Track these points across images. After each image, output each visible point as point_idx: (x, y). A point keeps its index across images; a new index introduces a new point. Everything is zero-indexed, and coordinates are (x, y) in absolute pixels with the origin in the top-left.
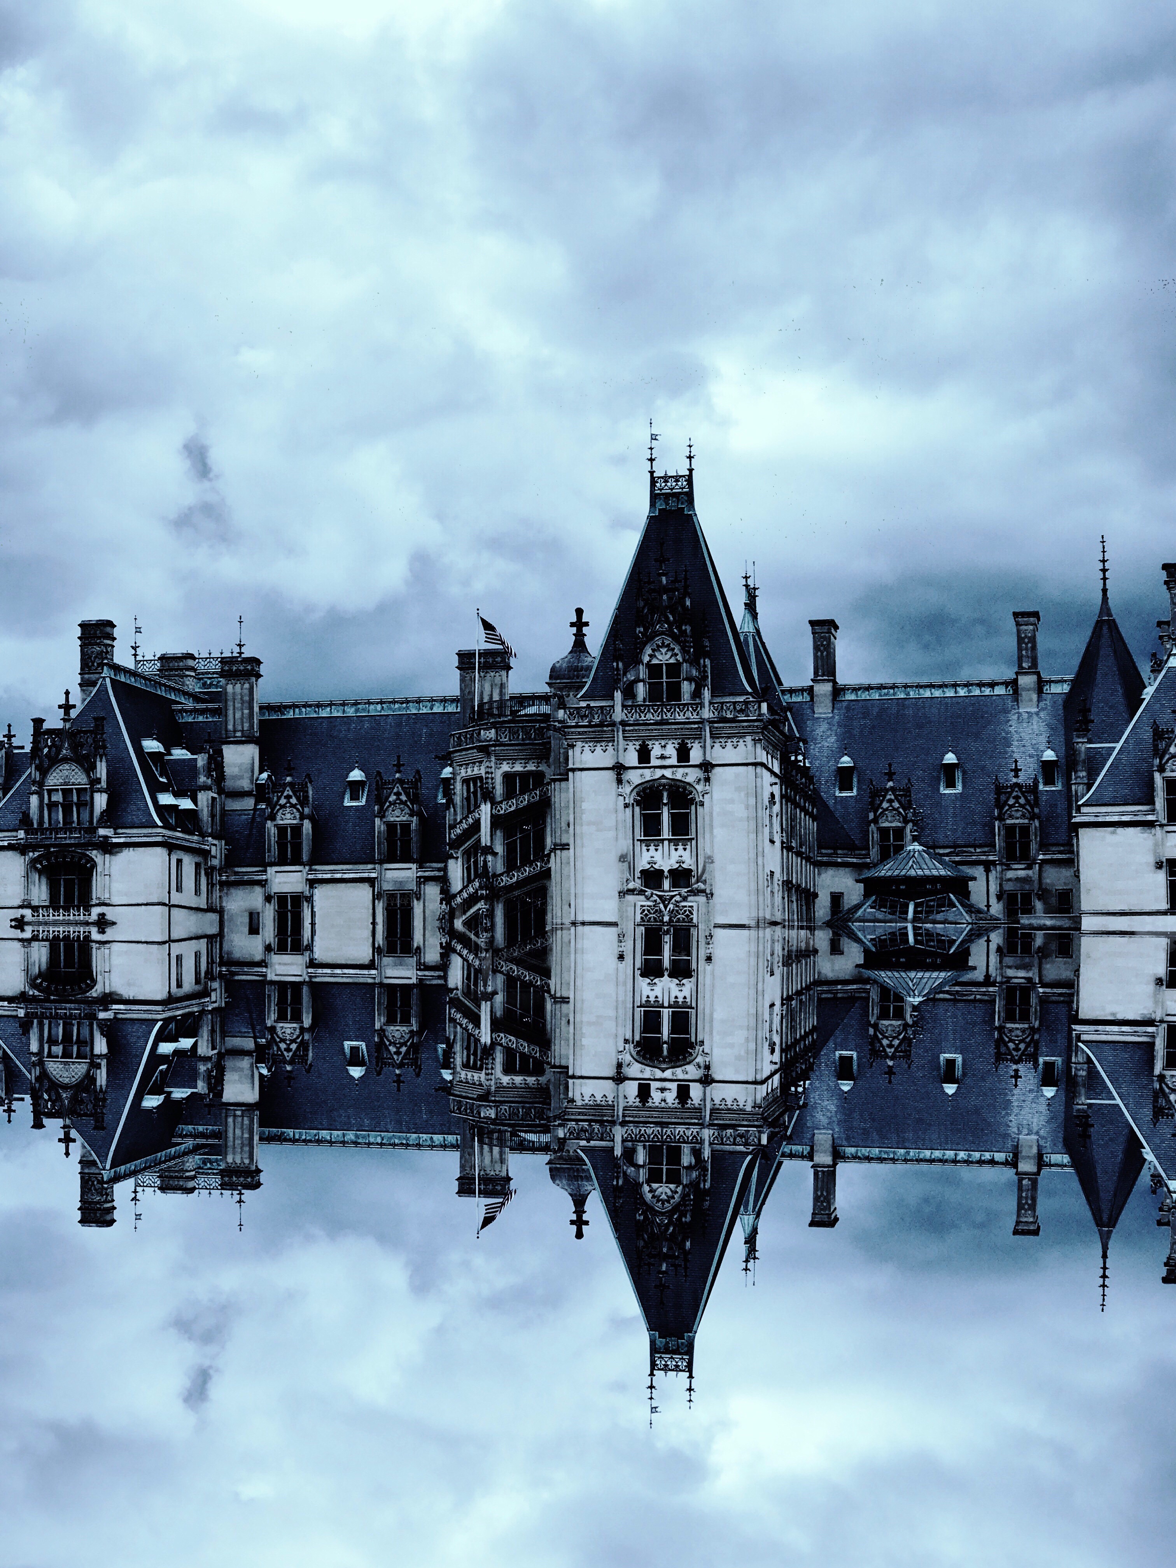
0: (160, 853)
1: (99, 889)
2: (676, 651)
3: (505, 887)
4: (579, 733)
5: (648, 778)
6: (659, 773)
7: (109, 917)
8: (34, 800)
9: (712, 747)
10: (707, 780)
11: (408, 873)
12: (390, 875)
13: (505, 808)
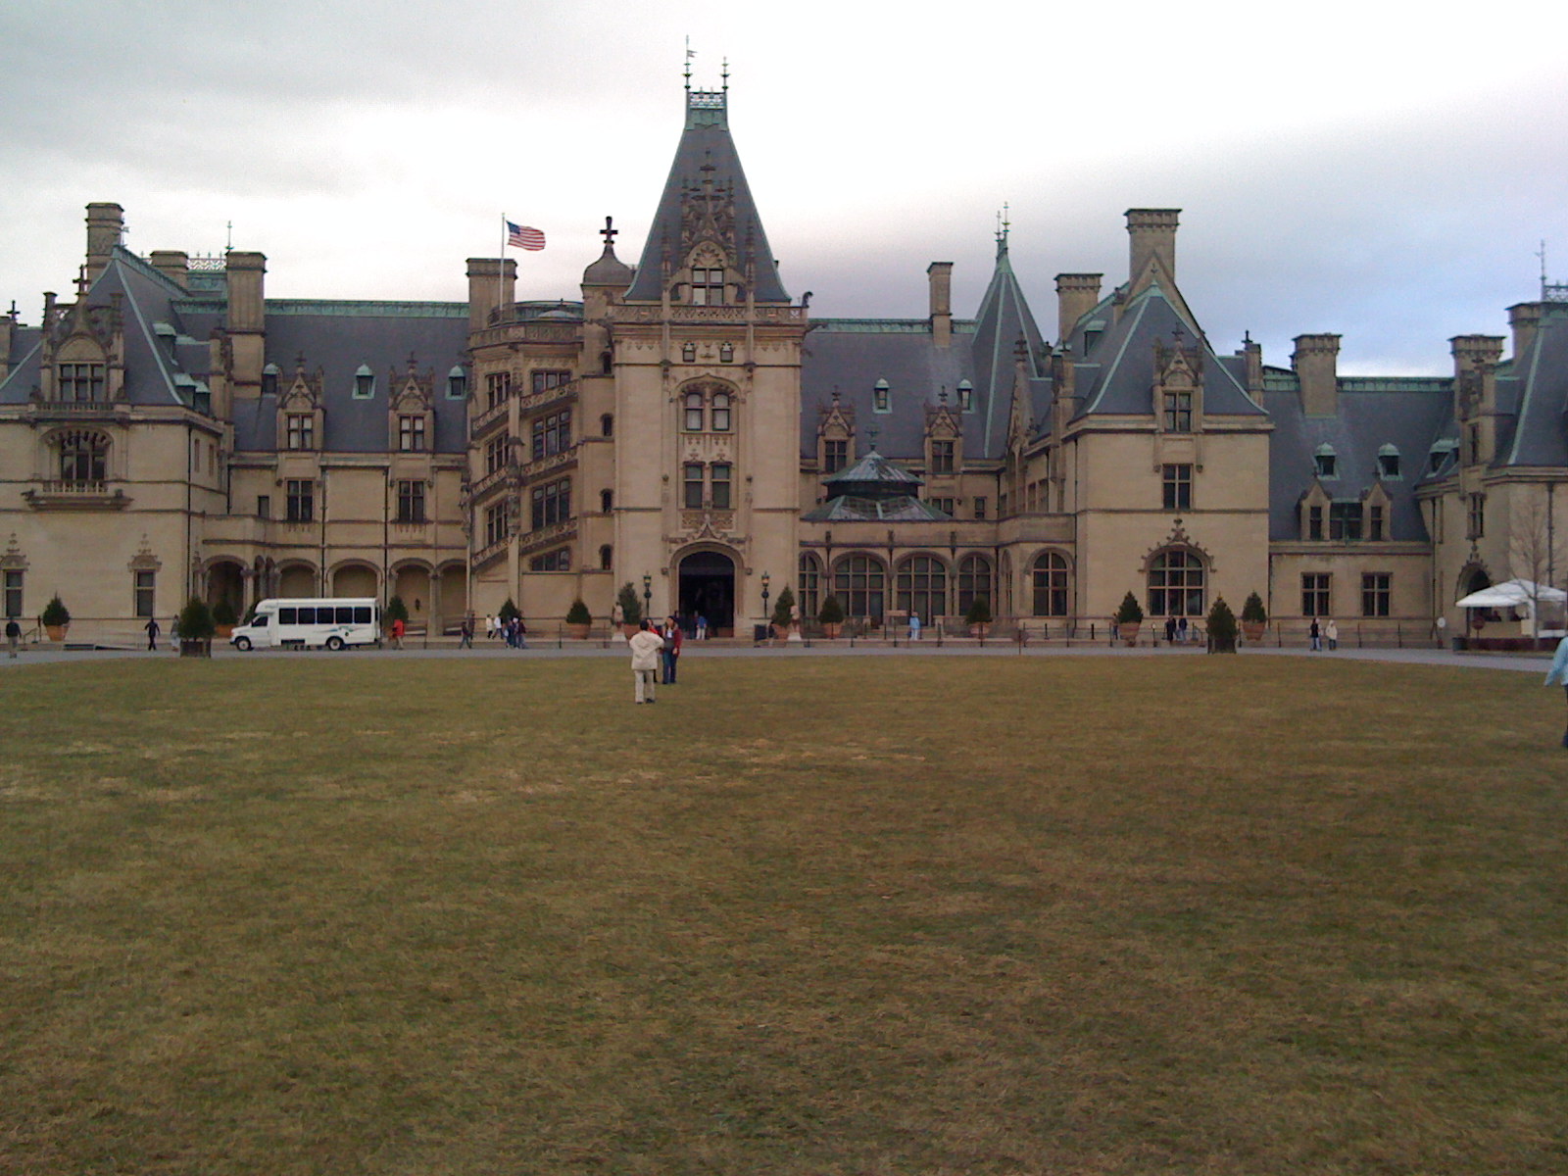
0: (182, 430)
1: (113, 467)
2: (720, 257)
3: (532, 476)
4: (628, 330)
5: (693, 376)
6: (703, 371)
7: (126, 494)
8: (45, 374)
9: (755, 349)
10: (750, 378)
11: (419, 464)
12: (403, 464)
13: (534, 402)
